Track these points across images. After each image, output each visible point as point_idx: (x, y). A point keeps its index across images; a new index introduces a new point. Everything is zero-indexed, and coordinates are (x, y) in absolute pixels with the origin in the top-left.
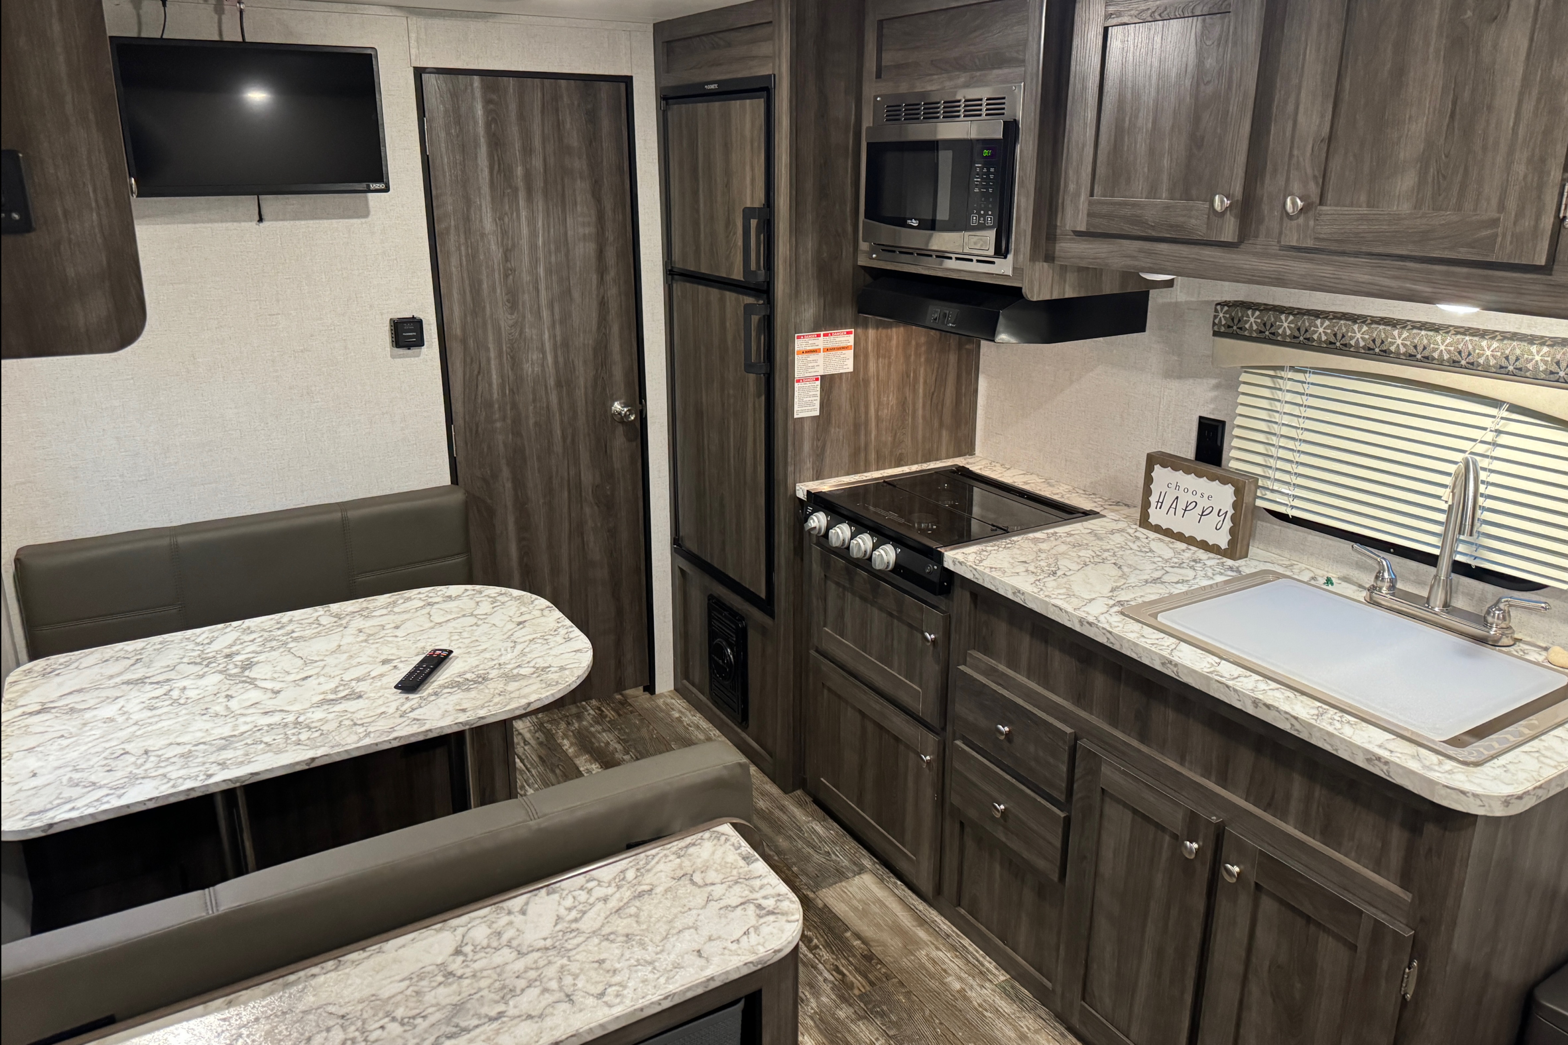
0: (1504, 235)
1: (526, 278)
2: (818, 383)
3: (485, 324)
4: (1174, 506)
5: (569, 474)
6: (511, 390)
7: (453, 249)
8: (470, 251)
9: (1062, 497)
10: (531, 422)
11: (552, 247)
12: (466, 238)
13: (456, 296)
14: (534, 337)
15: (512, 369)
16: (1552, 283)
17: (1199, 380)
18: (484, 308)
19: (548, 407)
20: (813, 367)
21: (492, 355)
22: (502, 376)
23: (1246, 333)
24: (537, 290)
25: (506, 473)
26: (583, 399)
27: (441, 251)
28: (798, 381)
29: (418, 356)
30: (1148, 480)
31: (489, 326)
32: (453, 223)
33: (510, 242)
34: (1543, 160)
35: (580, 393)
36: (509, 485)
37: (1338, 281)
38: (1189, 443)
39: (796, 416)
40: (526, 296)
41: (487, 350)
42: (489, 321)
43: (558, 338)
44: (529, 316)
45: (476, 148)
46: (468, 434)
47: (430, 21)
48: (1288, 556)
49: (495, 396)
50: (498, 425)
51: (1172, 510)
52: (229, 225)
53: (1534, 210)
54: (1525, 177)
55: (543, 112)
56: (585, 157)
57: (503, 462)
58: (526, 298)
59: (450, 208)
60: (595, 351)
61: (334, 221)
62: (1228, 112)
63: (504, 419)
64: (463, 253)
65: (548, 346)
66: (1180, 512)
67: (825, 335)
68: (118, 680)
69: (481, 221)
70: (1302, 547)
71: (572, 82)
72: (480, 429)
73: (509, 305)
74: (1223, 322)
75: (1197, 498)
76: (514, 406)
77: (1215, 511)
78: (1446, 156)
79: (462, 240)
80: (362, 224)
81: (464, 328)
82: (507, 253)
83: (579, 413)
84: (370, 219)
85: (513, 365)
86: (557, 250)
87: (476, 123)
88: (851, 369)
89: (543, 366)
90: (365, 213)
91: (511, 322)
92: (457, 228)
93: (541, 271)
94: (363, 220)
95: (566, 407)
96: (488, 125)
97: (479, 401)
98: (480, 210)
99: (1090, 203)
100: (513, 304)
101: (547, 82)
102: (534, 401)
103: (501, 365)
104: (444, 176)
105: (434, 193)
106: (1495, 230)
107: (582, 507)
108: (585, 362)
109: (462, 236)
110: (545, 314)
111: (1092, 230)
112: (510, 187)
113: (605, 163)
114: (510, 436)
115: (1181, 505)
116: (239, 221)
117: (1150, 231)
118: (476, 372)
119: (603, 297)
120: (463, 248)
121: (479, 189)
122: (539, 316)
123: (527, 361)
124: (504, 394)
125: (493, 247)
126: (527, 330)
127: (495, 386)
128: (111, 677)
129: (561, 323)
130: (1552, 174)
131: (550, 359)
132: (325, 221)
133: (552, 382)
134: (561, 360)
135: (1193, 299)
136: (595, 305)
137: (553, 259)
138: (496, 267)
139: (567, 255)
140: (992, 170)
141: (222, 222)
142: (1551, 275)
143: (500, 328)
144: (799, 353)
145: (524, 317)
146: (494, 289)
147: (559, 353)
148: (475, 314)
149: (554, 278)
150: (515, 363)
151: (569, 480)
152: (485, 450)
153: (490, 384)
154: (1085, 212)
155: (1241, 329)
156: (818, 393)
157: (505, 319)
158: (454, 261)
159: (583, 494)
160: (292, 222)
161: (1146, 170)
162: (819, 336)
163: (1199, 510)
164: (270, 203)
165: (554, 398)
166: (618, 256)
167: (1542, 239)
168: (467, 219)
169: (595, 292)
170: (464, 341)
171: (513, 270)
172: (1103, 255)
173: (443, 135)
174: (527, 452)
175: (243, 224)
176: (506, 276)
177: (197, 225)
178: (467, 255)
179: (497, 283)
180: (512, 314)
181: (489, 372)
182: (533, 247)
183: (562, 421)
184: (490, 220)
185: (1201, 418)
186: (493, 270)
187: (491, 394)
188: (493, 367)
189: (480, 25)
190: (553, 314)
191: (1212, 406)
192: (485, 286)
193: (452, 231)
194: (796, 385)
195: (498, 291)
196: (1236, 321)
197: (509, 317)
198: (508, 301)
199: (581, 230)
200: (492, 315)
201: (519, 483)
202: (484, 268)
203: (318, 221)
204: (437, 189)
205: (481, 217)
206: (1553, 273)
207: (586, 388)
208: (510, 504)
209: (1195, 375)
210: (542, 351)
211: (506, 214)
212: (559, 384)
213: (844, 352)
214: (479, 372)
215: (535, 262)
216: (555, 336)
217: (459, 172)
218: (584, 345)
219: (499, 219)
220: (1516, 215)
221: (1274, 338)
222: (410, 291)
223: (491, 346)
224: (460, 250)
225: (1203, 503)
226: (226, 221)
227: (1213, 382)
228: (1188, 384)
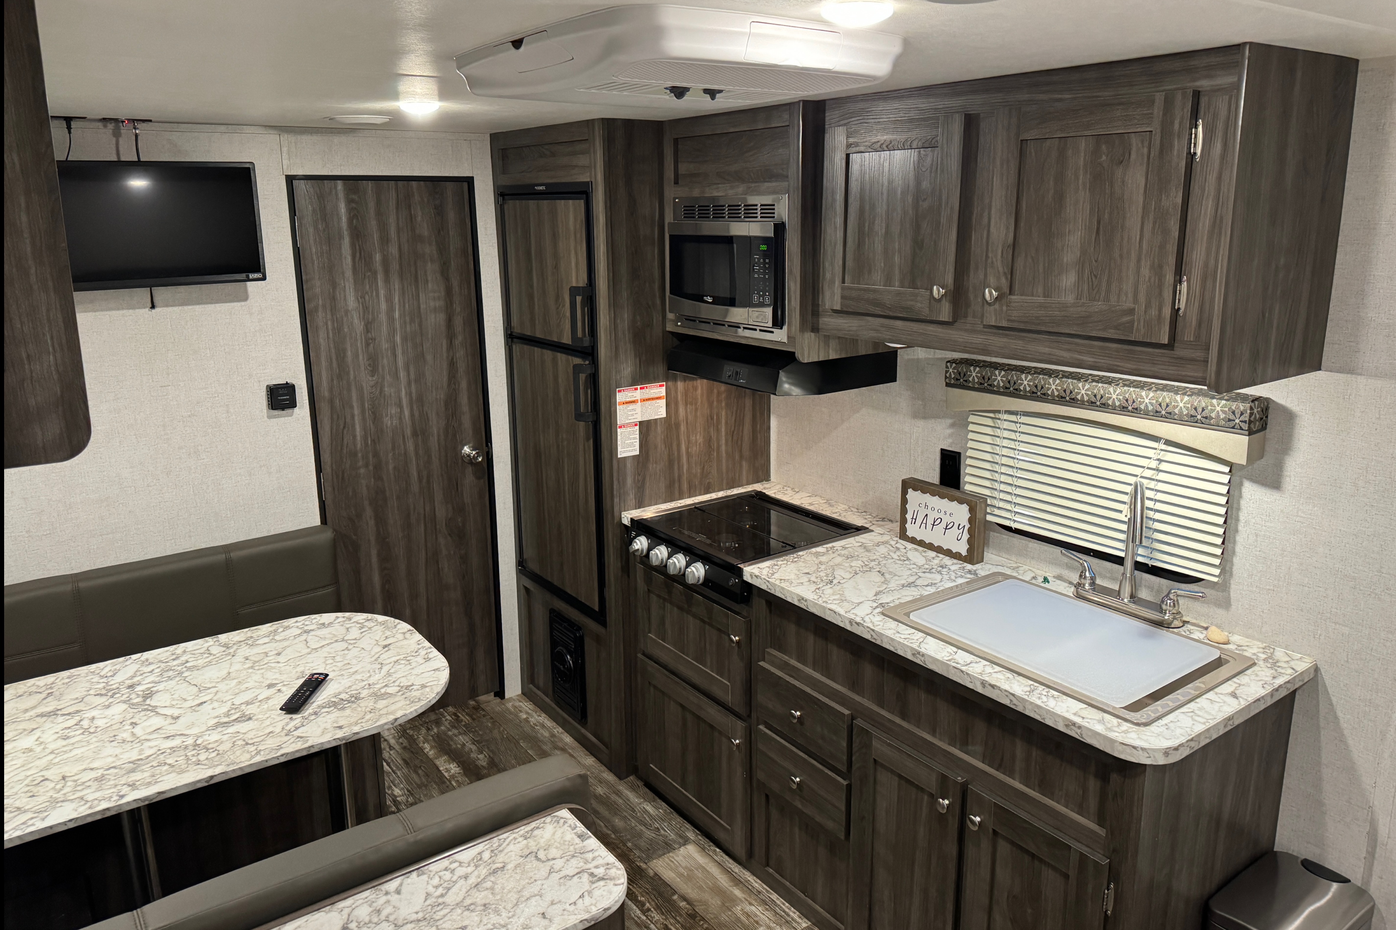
0: (1139, 321)
1: (385, 345)
2: (637, 427)
3: (349, 385)
4: (924, 522)
5: (425, 510)
6: (373, 441)
7: (321, 324)
8: (336, 325)
9: (840, 515)
10: (391, 467)
11: (408, 319)
12: (332, 316)
13: (324, 363)
14: (393, 395)
15: (373, 423)
16: (1175, 356)
17: (940, 420)
18: (348, 373)
19: (405, 454)
20: (632, 415)
21: (356, 411)
22: (364, 428)
23: (970, 385)
24: (395, 355)
25: (369, 512)
26: (437, 446)
27: (310, 325)
28: (620, 427)
29: (291, 416)
30: (904, 501)
31: (353, 388)
32: (320, 302)
33: (370, 317)
34: (1161, 267)
35: (434, 442)
36: (372, 523)
37: (1027, 352)
38: (935, 470)
39: (619, 456)
40: (385, 361)
41: (352, 407)
42: (353, 383)
43: (414, 395)
44: (388, 378)
45: (340, 239)
46: (335, 480)
47: (299, 137)
48: (1015, 560)
49: (359, 446)
50: (362, 471)
51: (923, 525)
52: (125, 311)
53: (1157, 304)
54: (1150, 278)
55: (397, 208)
56: (434, 243)
57: (366, 503)
58: (385, 362)
59: (318, 290)
60: (446, 404)
61: (217, 305)
62: (940, 222)
63: (367, 465)
64: (330, 327)
65: (405, 402)
66: (929, 526)
67: (641, 388)
68: (32, 713)
69: (345, 299)
70: (1025, 552)
71: (422, 183)
72: (346, 475)
73: (371, 369)
74: (953, 376)
75: (941, 516)
76: (376, 454)
77: (956, 526)
78: (1096, 261)
79: (329, 316)
80: (242, 306)
81: (331, 390)
82: (368, 326)
83: (433, 457)
84: (248, 302)
85: (375, 419)
86: (412, 321)
87: (339, 219)
88: (664, 415)
89: (400, 418)
90: (245, 298)
91: (372, 383)
92: (324, 306)
93: (398, 339)
94: (243, 303)
95: (421, 452)
96: (350, 220)
97: (345, 451)
98: (345, 291)
99: (843, 289)
100: (374, 367)
101: (400, 183)
102: (393, 448)
103: (364, 419)
104: (313, 264)
105: (304, 278)
106: (1132, 317)
107: (436, 538)
108: (437, 414)
109: (329, 312)
110: (402, 374)
111: (845, 309)
112: (370, 270)
113: (451, 248)
114: (373, 480)
115: (930, 521)
116: (133, 308)
117: (888, 312)
118: (342, 427)
119: (452, 359)
120: (329, 323)
121: (343, 273)
122: (396, 376)
123: (387, 416)
124: (366, 444)
125: (356, 321)
126: (386, 389)
127: (359, 438)
128: (26, 711)
129: (416, 381)
130: (1168, 277)
131: (407, 413)
132: (210, 305)
133: (408, 432)
134: (416, 414)
135: (930, 357)
136: (445, 365)
137: (408, 329)
138: (358, 337)
139: (420, 325)
140: (767, 261)
141: (118, 309)
142: (1173, 350)
143: (362, 388)
144: (620, 404)
145: (383, 378)
146: (357, 356)
147: (415, 407)
148: (340, 377)
149: (410, 344)
150: (376, 417)
151: (425, 515)
152: (351, 493)
153: (354, 437)
154: (839, 295)
155: (966, 381)
156: (638, 436)
157: (367, 381)
158: (322, 334)
159: (438, 527)
160: (180, 308)
161: (882, 265)
162: (636, 389)
163: (943, 524)
164: (161, 293)
165: (411, 446)
166: (464, 324)
167: (1164, 325)
168: (333, 299)
169: (445, 355)
170: (331, 401)
171: (374, 339)
172: (854, 329)
173: (311, 230)
174: (388, 494)
175: (137, 310)
176: (368, 345)
177: (97, 313)
178: (334, 329)
179: (360, 351)
180: (373, 376)
181: (353, 425)
182: (391, 319)
183: (418, 465)
184: (352, 299)
185: (942, 449)
186: (356, 340)
187: (355, 445)
188: (357, 422)
189: (343, 138)
190: (409, 375)
191: (950, 441)
192: (349, 353)
193: (320, 309)
194: (619, 430)
195: (361, 357)
196: (962, 375)
197: (370, 379)
198: (369, 365)
199: (432, 304)
200: (355, 378)
201: (380, 520)
202: (348, 339)
203: (203, 306)
204: (306, 275)
205: (345, 296)
206: (1175, 349)
207: (439, 436)
208: (373, 539)
209: (936, 417)
210: (400, 406)
211: (367, 293)
212: (415, 434)
213: (658, 401)
214: (344, 427)
215: (392, 332)
216: (411, 394)
217: (326, 260)
218: (436, 399)
219: (361, 298)
220: (1146, 306)
221: (991, 388)
222: (284, 361)
223: (355, 404)
224: (327, 324)
225: (946, 519)
226: (123, 309)
227: (949, 421)
228: (931, 423)
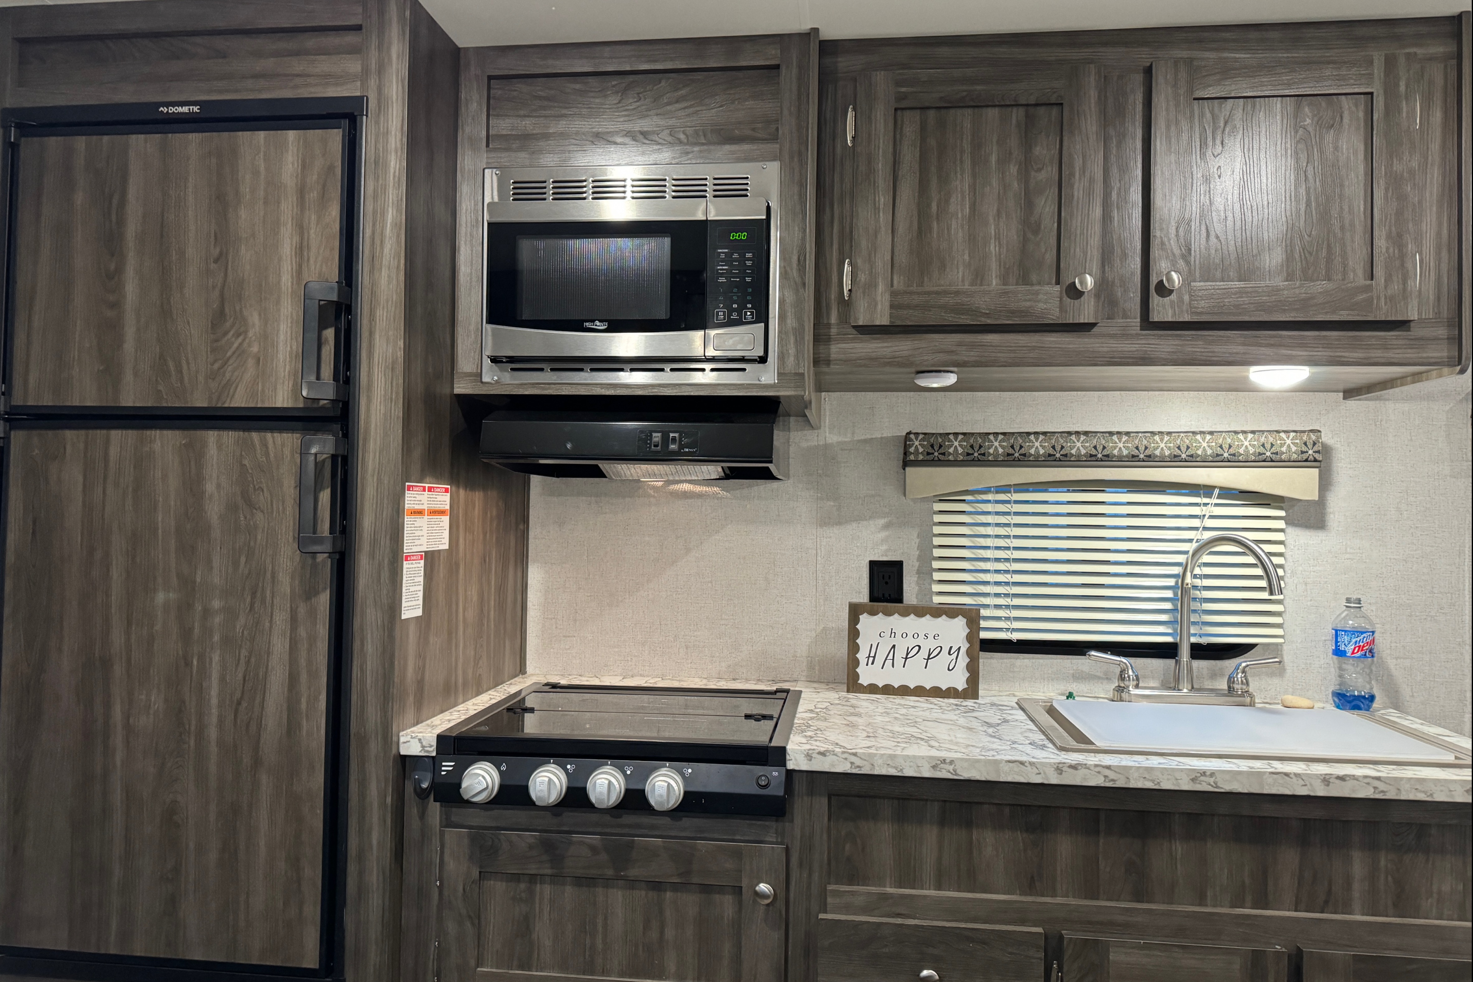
0: (1379, 298)
4: (891, 656)
17: (865, 522)
23: (951, 458)
30: (854, 634)
34: (1400, 236)
37: (1210, 354)
38: (860, 593)
51: (889, 663)
53: (1400, 276)
54: (1387, 249)
66: (899, 661)
74: (921, 450)
75: (920, 641)
77: (945, 650)
78: (1309, 236)
99: (892, 294)
106: (1370, 294)
115: (900, 653)
117: (983, 319)
130: (1410, 246)
135: (846, 439)
154: (887, 304)
155: (944, 454)
161: (966, 257)
163: (924, 653)
167: (1411, 299)
172: (906, 353)
185: (871, 562)
191: (884, 547)
196: (936, 448)
209: (859, 518)
220: (1385, 281)
221: (985, 458)
225: (927, 645)
227: (882, 522)
228: (851, 529)
